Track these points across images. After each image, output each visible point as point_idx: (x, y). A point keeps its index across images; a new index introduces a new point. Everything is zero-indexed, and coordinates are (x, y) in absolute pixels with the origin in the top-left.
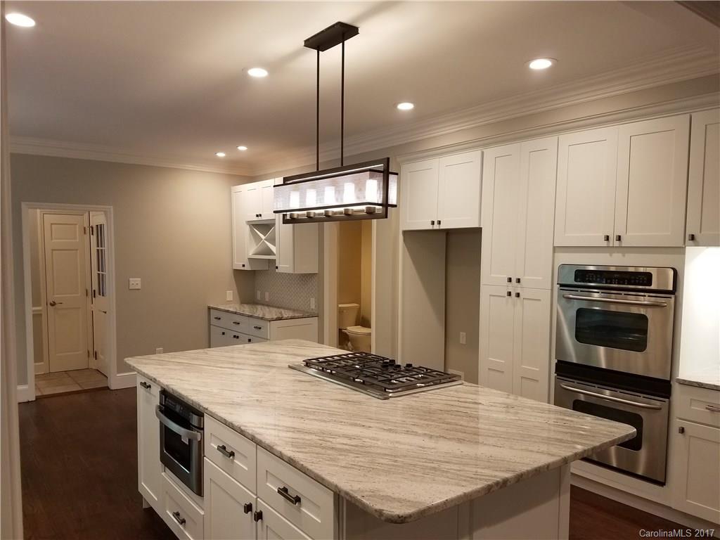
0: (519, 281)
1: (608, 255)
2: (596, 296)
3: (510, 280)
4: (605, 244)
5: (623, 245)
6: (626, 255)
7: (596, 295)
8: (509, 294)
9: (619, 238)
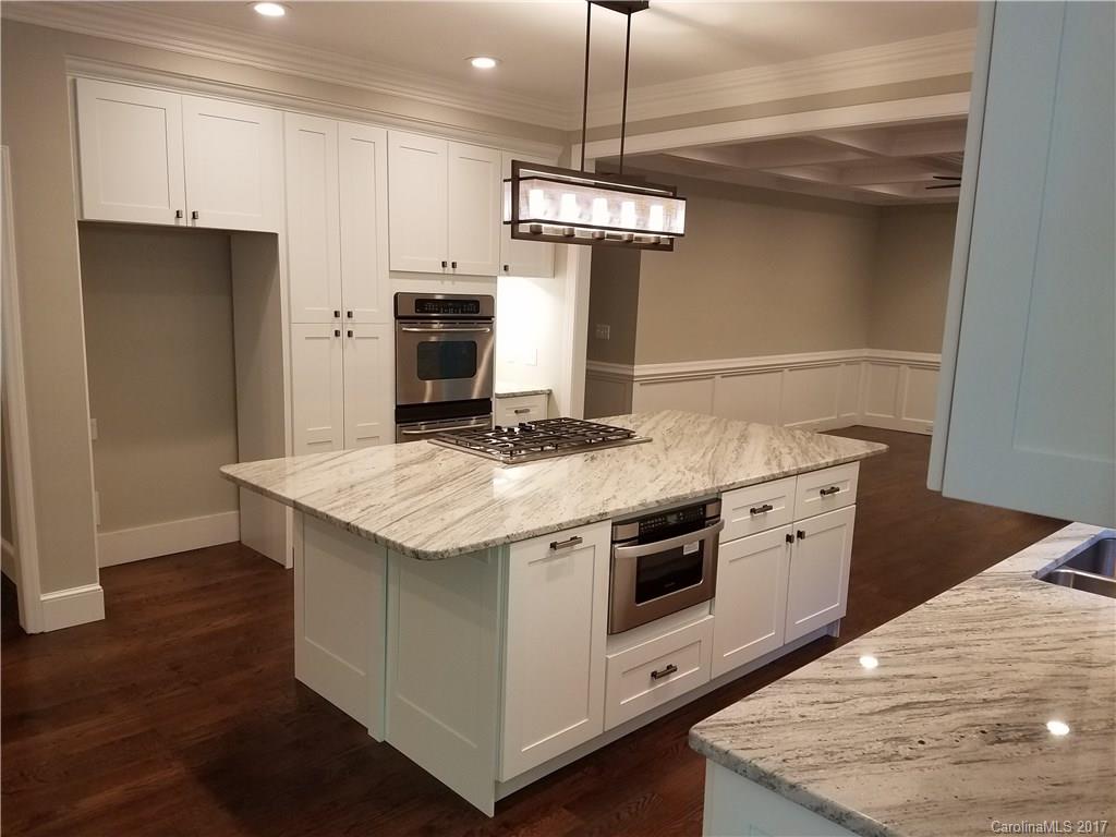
0: (350, 315)
1: (439, 282)
2: (437, 326)
3: (337, 314)
4: (440, 270)
5: (457, 273)
6: (457, 283)
7: (435, 326)
8: (337, 333)
9: (454, 265)
